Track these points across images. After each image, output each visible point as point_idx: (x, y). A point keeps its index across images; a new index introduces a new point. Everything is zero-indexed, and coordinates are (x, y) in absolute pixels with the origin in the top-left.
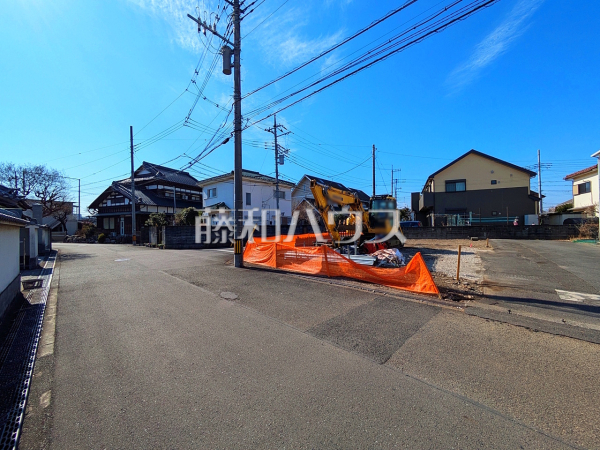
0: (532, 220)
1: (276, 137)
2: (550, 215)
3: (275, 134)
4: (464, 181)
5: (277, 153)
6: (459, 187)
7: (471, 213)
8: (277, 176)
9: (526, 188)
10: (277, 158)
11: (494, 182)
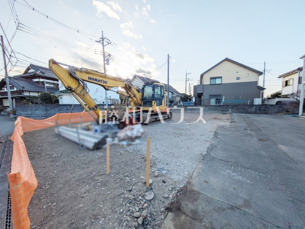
0: (258, 101)
1: (103, 46)
2: (269, 99)
3: (103, 43)
4: (221, 77)
5: (104, 57)
6: (218, 81)
7: (224, 97)
8: (105, 72)
9: (256, 82)
10: (104, 61)
11: (238, 78)
